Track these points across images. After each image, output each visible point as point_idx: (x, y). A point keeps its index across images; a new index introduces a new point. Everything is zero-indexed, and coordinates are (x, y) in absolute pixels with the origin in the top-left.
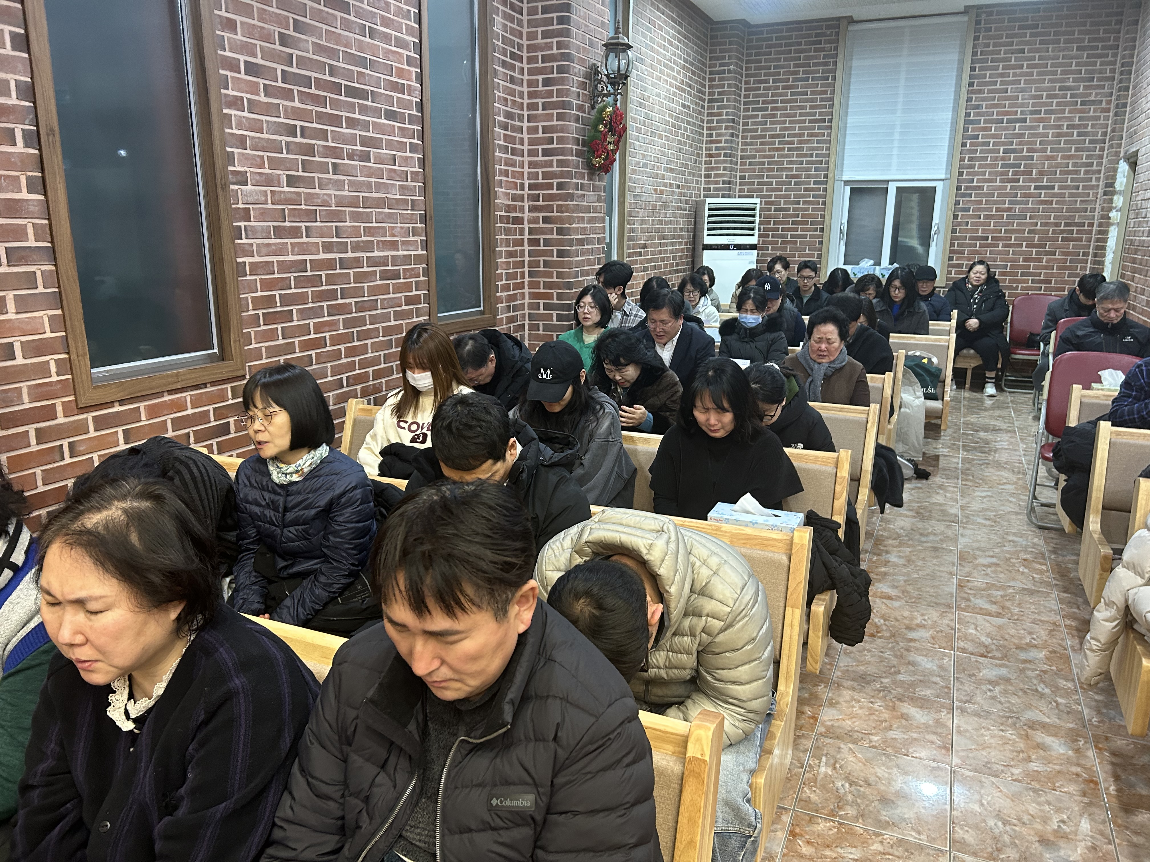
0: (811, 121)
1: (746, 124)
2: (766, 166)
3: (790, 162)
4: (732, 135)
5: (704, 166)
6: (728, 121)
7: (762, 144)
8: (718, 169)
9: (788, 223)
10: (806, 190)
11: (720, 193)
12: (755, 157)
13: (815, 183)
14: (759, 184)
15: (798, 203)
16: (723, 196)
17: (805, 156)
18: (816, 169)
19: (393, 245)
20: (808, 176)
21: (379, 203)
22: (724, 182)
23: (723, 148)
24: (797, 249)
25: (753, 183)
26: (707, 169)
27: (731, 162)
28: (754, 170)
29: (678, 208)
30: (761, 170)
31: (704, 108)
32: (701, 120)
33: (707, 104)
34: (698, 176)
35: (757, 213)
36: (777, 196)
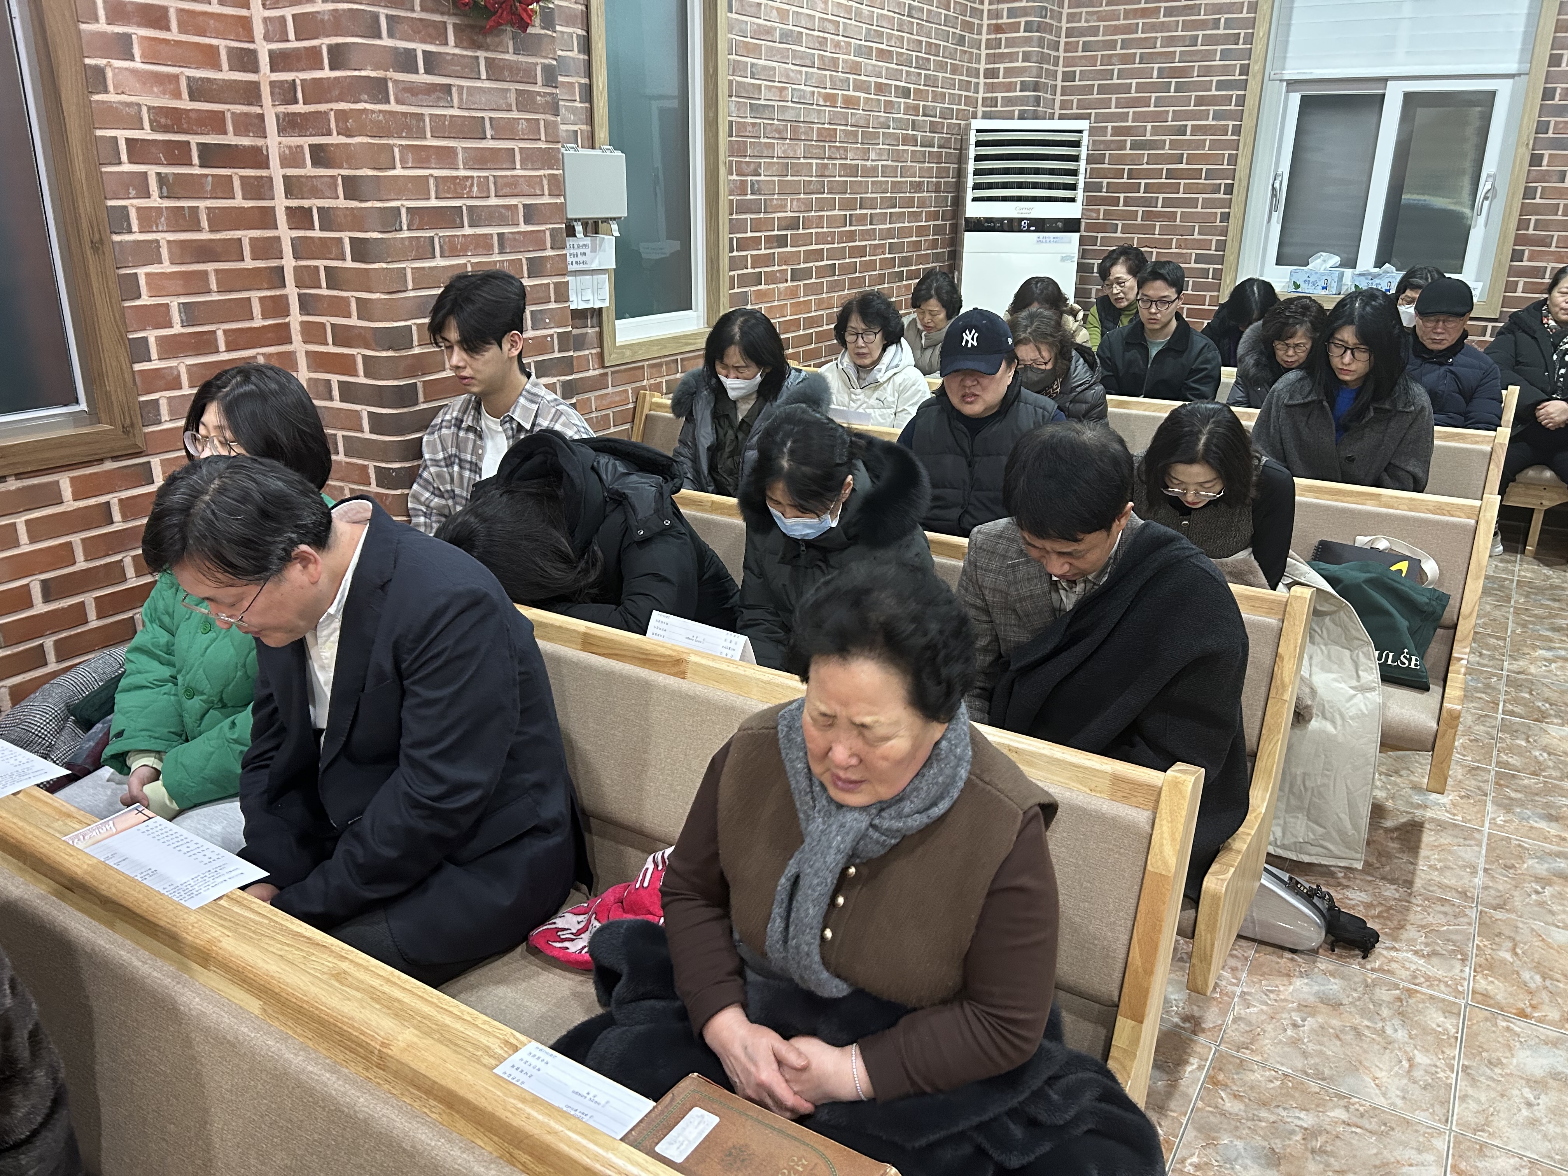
2: (1119, 51)
3: (1170, 41)
5: (984, 52)
8: (1012, 57)
9: (1158, 174)
10: (1200, 101)
11: (1017, 109)
12: (1094, 31)
13: (1221, 85)
14: (1102, 89)
15: (1182, 131)
16: (1022, 117)
17: (1203, 25)
18: (1225, 55)
20: (1206, 71)
22: (1024, 87)
23: (1025, 12)
24: (1173, 230)
25: (1089, 89)
26: (991, 59)
27: (1041, 42)
28: (1093, 61)
29: (906, 140)
30: (1107, 60)
34: (969, 72)
35: (1083, 153)
36: (1138, 117)
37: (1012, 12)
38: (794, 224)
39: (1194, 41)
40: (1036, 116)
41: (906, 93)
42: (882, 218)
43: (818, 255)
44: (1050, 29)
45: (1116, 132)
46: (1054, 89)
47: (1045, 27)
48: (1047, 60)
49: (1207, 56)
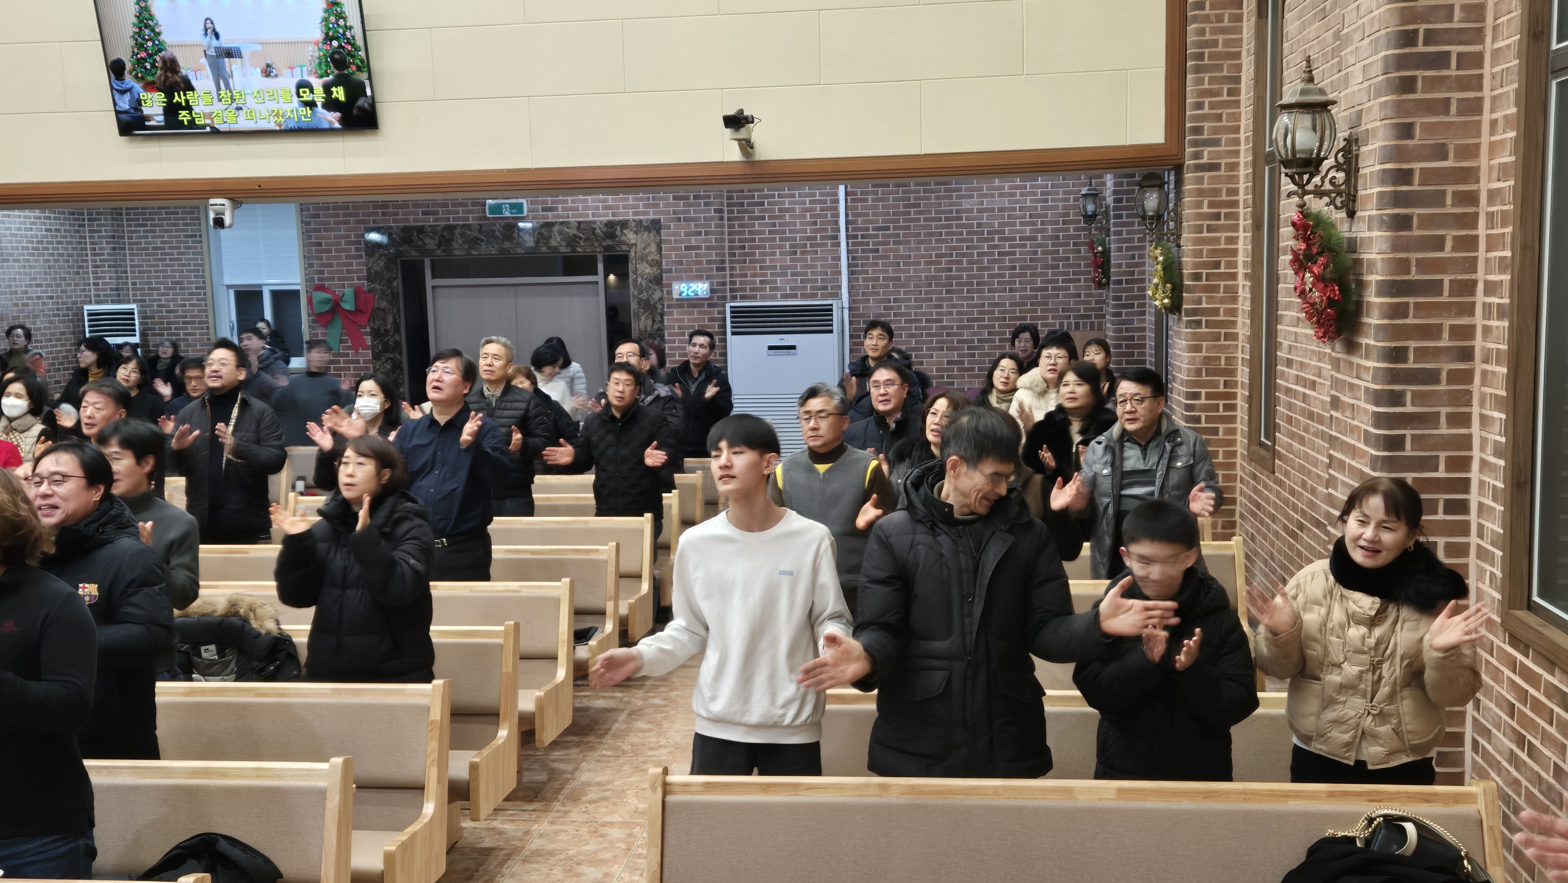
0: (185, 236)
1: (130, 238)
3: (173, 271)
4: (114, 249)
5: (91, 275)
6: (107, 237)
7: (147, 255)
8: (105, 278)
9: (178, 323)
10: (190, 294)
11: (109, 299)
12: (142, 266)
13: (197, 288)
14: (149, 289)
15: (185, 306)
16: (113, 302)
17: (184, 265)
18: (196, 277)
20: (189, 283)
22: (111, 290)
23: (106, 260)
25: (144, 289)
26: (95, 278)
27: (117, 272)
28: (143, 278)
29: (54, 315)
30: (149, 277)
31: (84, 226)
32: (81, 237)
33: (86, 223)
34: (84, 285)
35: (136, 317)
36: (166, 300)
37: (101, 260)
39: (182, 271)
40: (119, 302)
41: (52, 298)
44: (121, 266)
45: (159, 306)
46: (128, 289)
47: (117, 265)
48: (121, 278)
49: (189, 277)
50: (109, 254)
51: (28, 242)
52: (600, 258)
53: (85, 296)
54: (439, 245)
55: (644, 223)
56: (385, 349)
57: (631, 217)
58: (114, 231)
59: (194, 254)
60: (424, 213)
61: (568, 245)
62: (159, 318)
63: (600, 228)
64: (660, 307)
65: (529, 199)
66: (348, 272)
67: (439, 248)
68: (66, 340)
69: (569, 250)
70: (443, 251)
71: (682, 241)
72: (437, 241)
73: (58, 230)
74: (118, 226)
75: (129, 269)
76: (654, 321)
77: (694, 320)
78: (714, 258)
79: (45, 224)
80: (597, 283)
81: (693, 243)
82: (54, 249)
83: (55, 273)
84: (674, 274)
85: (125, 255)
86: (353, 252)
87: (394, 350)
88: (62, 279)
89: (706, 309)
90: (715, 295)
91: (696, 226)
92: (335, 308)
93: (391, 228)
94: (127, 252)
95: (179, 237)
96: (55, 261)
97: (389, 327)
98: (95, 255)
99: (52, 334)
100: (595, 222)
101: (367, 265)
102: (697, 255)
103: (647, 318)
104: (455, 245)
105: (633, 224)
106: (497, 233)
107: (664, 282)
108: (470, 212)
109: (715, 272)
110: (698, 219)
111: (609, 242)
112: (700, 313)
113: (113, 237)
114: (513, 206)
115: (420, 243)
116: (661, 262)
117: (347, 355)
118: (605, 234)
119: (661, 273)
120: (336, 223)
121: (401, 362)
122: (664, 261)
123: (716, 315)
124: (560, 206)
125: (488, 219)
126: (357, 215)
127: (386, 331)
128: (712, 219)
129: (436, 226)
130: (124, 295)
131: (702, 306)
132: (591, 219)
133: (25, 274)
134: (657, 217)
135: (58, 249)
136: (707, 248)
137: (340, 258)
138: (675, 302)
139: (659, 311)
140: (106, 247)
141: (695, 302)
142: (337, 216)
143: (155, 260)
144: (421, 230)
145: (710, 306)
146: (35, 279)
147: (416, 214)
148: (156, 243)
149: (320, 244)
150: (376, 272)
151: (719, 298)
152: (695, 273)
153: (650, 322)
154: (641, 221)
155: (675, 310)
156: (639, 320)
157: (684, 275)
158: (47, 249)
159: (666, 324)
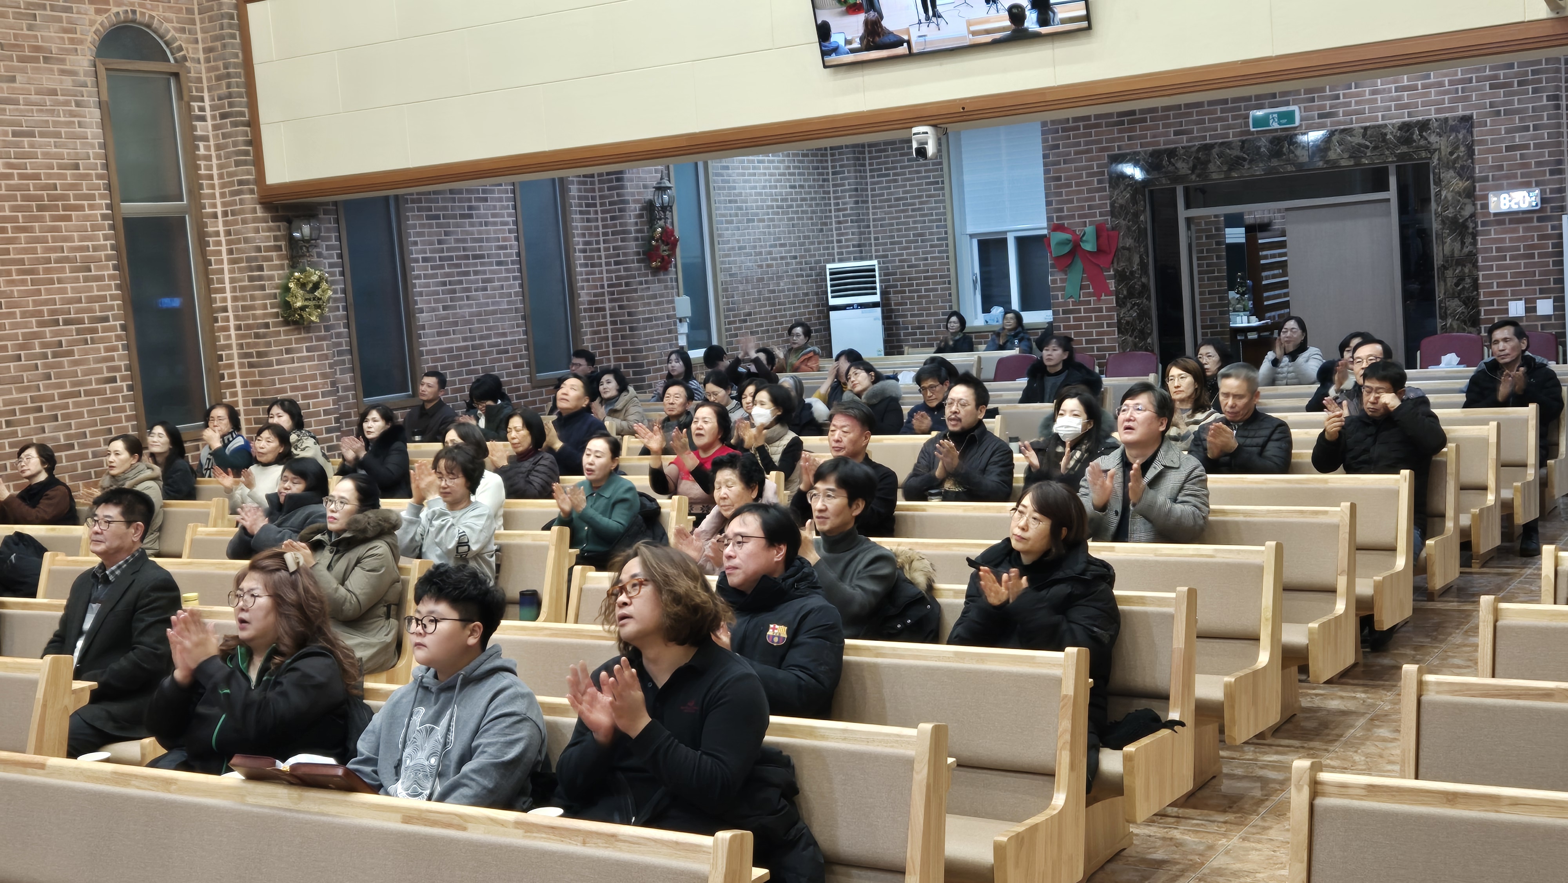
0: (927, 184)
1: (873, 190)
3: (915, 222)
4: (857, 202)
5: (835, 232)
6: (850, 190)
7: (889, 207)
8: (847, 234)
9: (919, 278)
10: (931, 246)
12: (884, 219)
13: (938, 239)
14: (892, 243)
15: (926, 259)
16: (855, 259)
17: (926, 215)
18: (938, 227)
19: (504, 335)
20: (931, 234)
21: (494, 312)
22: (854, 246)
23: (849, 215)
24: (930, 302)
25: (886, 244)
26: (838, 235)
27: (859, 227)
28: (885, 231)
29: (798, 276)
30: (891, 231)
31: (828, 180)
32: (824, 192)
33: (830, 177)
34: (828, 242)
35: (877, 274)
36: (908, 254)
37: (844, 216)
38: (749, 314)
39: (924, 222)
40: (862, 259)
41: (795, 257)
42: (790, 309)
43: (761, 325)
44: (863, 221)
45: (900, 261)
46: (870, 245)
47: (860, 220)
48: (864, 233)
49: (931, 228)
50: (852, 209)
51: (772, 200)
52: (1392, 170)
53: (829, 254)
54: (1193, 169)
55: (1451, 122)
56: (1131, 295)
57: (1433, 116)
58: (857, 184)
59: (936, 202)
60: (1176, 133)
61: (1350, 157)
62: (901, 273)
63: (1392, 133)
64: (1471, 225)
65: (1302, 105)
66: (1090, 207)
67: (1193, 172)
68: (809, 301)
69: (1352, 163)
70: (1199, 176)
71: (1502, 140)
72: (1191, 164)
73: (801, 187)
74: (861, 178)
75: (871, 224)
76: (1463, 243)
77: (1519, 239)
78: (1547, 158)
79: (789, 180)
80: (1388, 200)
81: (1517, 141)
82: (798, 206)
83: (799, 231)
84: (1491, 183)
85: (868, 208)
86: (1096, 185)
87: (1140, 295)
88: (805, 237)
89: (1535, 224)
90: (1548, 206)
91: (1521, 120)
92: (1075, 250)
93: (1138, 153)
94: (870, 205)
95: (921, 184)
96: (799, 219)
97: (1135, 267)
98: (838, 210)
99: (795, 296)
100: (1386, 125)
101: (1111, 197)
102: (1522, 156)
103: (1453, 241)
104: (1212, 167)
105: (1436, 124)
106: (1263, 149)
107: (1478, 193)
108: (1229, 127)
109: (1548, 177)
110: (1525, 110)
111: (1404, 149)
112: (1526, 230)
113: (856, 190)
114: (1281, 115)
115: (1171, 168)
116: (1474, 168)
117: (1089, 303)
118: (1399, 139)
119: (1474, 182)
120: (1076, 153)
121: (1149, 308)
122: (1477, 167)
123: (1550, 232)
124: (1341, 110)
125: (1252, 133)
126: (1100, 142)
127: (1132, 273)
128: (1544, 108)
129: (1190, 147)
130: (866, 252)
131: (1531, 220)
132: (1380, 122)
133: (770, 234)
134: (1468, 113)
135: (801, 206)
136: (1536, 146)
137: (1080, 192)
138: (1492, 218)
139: (1470, 230)
140: (849, 201)
141: (1521, 216)
142: (1078, 144)
143: (897, 212)
144: (1172, 153)
145: (1540, 219)
146: (780, 239)
147: (1166, 134)
148: (898, 193)
149: (1059, 179)
150: (1121, 206)
151: (1553, 209)
152: (1519, 180)
153: (1457, 245)
154: (1446, 119)
155: (1492, 229)
156: (1444, 243)
157: (1505, 182)
158: (791, 206)
159: (1479, 246)
